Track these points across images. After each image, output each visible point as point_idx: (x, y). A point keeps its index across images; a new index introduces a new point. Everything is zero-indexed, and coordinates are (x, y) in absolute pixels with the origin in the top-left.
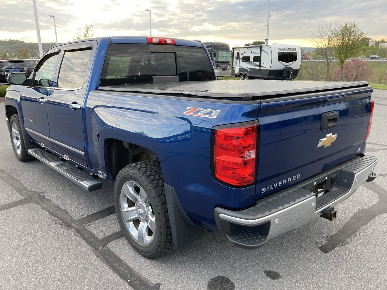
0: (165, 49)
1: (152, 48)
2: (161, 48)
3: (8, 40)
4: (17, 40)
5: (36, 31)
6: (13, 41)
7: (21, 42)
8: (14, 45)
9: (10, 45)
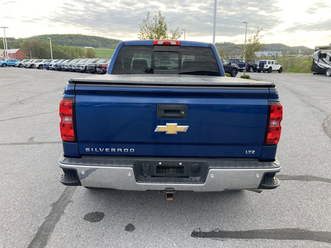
0: (169, 49)
1: (156, 48)
2: (165, 48)
3: (223, 42)
4: (229, 43)
5: (213, 36)
6: (226, 43)
7: (232, 43)
8: (227, 46)
9: (224, 46)
